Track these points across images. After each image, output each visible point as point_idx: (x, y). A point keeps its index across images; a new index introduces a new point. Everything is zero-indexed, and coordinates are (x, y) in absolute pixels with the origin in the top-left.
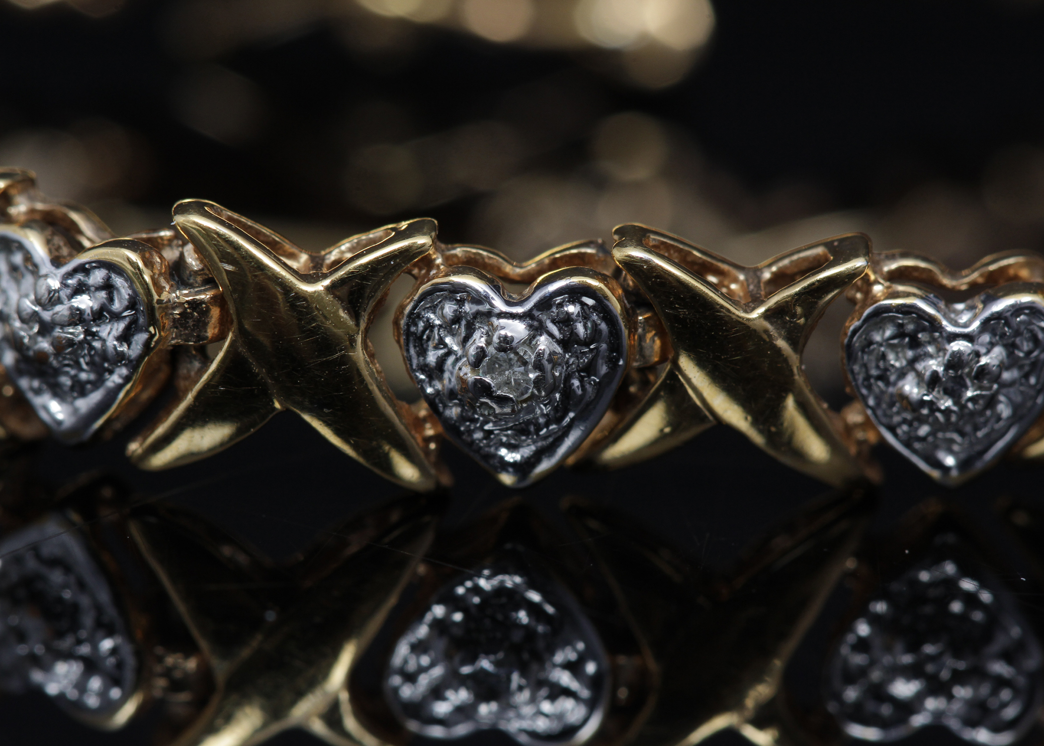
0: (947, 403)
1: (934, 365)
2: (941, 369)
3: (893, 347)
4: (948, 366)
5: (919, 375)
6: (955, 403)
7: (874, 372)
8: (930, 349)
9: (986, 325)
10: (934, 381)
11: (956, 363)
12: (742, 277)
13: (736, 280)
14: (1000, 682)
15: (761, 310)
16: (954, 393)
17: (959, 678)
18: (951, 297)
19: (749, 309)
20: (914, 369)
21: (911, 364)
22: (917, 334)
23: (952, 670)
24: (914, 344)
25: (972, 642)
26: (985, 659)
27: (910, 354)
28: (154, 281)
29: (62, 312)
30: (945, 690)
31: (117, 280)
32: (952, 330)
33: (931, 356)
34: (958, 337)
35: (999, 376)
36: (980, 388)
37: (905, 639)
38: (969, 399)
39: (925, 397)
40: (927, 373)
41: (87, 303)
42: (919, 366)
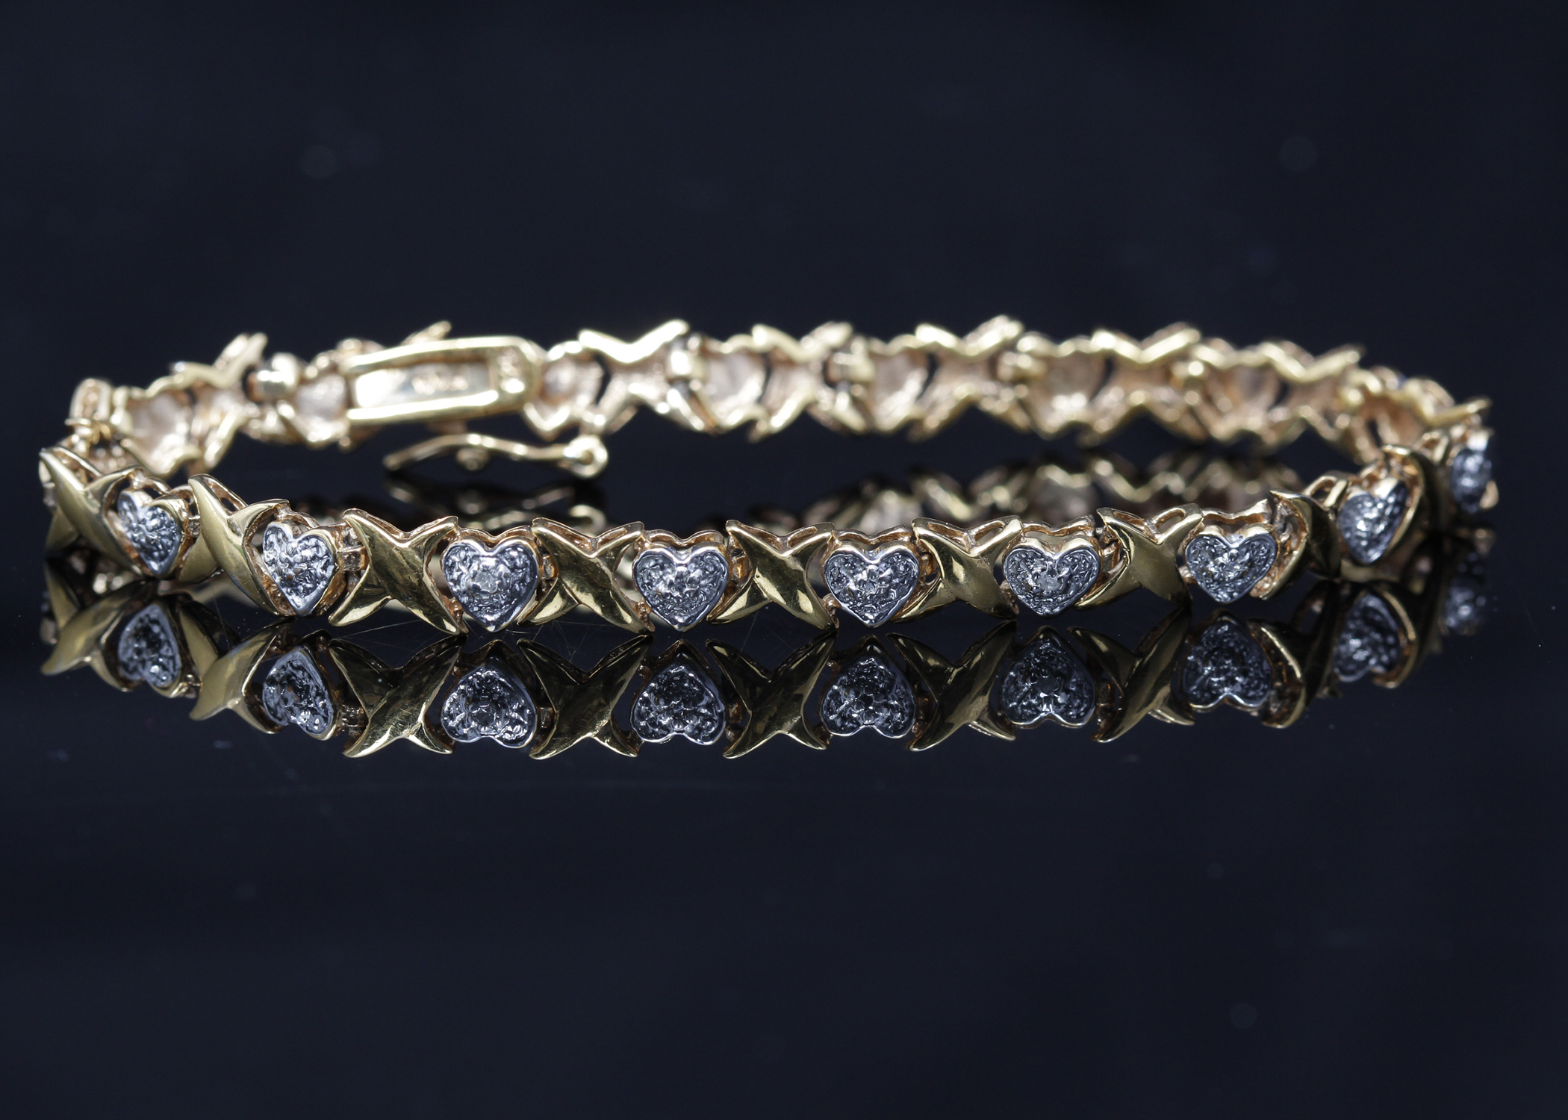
0: (677, 594)
1: (671, 577)
2: (673, 579)
3: (654, 570)
4: (676, 578)
5: (665, 582)
6: (681, 594)
7: (646, 581)
8: (669, 570)
9: (693, 560)
10: (671, 584)
11: (680, 576)
15: (596, 553)
16: (680, 590)
17: (687, 715)
18: (678, 548)
19: (591, 553)
20: (663, 579)
21: (661, 577)
22: (663, 564)
23: (685, 712)
24: (662, 568)
25: (693, 699)
26: (699, 707)
27: (661, 573)
28: (336, 543)
29: (298, 557)
30: (682, 721)
31: (321, 543)
32: (678, 562)
33: (669, 573)
34: (681, 565)
35: (699, 582)
36: (691, 587)
37: (664, 699)
38: (687, 592)
39: (668, 592)
40: (668, 581)
41: (308, 553)
42: (664, 578)
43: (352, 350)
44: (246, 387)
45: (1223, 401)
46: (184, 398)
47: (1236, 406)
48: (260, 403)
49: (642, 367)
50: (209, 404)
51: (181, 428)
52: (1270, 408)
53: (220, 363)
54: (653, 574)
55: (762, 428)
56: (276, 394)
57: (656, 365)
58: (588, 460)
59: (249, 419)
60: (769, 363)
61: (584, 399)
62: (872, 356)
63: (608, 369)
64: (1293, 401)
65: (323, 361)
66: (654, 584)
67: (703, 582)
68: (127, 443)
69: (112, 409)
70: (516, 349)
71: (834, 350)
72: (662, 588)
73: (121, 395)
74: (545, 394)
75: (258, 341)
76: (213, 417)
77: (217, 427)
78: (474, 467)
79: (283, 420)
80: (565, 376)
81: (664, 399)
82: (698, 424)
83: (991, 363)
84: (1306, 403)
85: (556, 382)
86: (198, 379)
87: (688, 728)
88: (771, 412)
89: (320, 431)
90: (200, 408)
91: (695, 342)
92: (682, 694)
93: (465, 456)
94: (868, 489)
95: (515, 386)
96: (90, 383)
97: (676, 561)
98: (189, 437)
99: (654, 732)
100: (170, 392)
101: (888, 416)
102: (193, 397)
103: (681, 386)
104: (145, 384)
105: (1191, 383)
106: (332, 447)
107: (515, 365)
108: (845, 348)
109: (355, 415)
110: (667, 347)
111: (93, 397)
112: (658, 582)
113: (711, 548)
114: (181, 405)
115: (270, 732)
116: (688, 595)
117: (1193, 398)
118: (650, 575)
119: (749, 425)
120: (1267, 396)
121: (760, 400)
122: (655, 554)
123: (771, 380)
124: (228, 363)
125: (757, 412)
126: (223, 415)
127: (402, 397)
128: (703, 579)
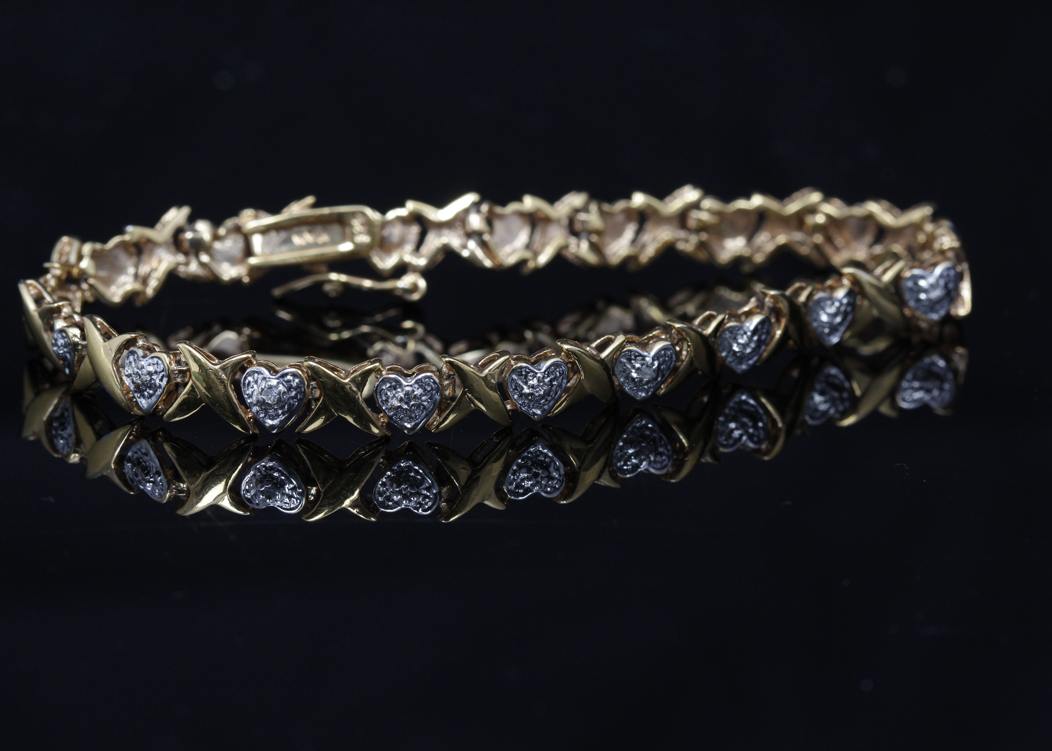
0: (405, 407)
1: (402, 395)
2: (403, 396)
3: (389, 390)
4: (405, 395)
5: (397, 398)
6: (408, 407)
7: (384, 399)
8: (399, 390)
9: (416, 382)
10: (401, 400)
11: (407, 394)
12: (344, 372)
13: (342, 373)
14: (426, 497)
15: (349, 379)
16: (407, 403)
17: (412, 495)
18: (407, 376)
19: (344, 379)
20: (395, 397)
21: (394, 395)
22: (396, 386)
23: (411, 492)
24: (395, 388)
25: (416, 484)
26: (421, 489)
27: (394, 392)
28: (170, 363)
29: (144, 371)
30: (409, 499)
31: (160, 362)
32: (406, 384)
33: (400, 392)
34: (408, 386)
35: (421, 398)
36: (415, 401)
37: (397, 483)
38: (413, 405)
39: (399, 404)
40: (399, 397)
41: (151, 369)
42: (397, 395)
43: (250, 216)
44: (176, 242)
45: (839, 241)
46: (133, 250)
47: (847, 244)
48: (186, 254)
49: (448, 225)
50: (151, 253)
51: (131, 270)
52: (871, 246)
53: (158, 226)
54: (389, 393)
55: (531, 265)
56: (198, 246)
57: (458, 224)
58: (415, 288)
59: (178, 264)
60: (534, 221)
61: (409, 247)
62: (602, 214)
63: (425, 226)
64: (887, 241)
65: (230, 223)
66: (389, 400)
67: (424, 398)
68: (92, 281)
69: (80, 257)
70: (363, 214)
71: (577, 211)
72: (396, 403)
73: (87, 248)
74: (384, 245)
75: (185, 211)
76: (154, 263)
77: (155, 270)
78: (333, 294)
79: (203, 265)
80: (396, 232)
81: (465, 247)
82: (488, 263)
83: (682, 218)
84: (896, 242)
85: (390, 235)
86: (142, 237)
87: (412, 504)
88: (536, 254)
89: (229, 272)
90: (145, 257)
91: (485, 208)
92: (409, 481)
93: (328, 288)
94: (600, 305)
95: (364, 239)
96: (65, 239)
97: (404, 383)
98: (136, 276)
99: (389, 505)
100: (123, 245)
101: (614, 254)
102: (139, 249)
103: (476, 238)
104: (105, 241)
105: (818, 228)
106: (236, 283)
107: (363, 225)
108: (585, 209)
109: (253, 261)
110: (466, 212)
111: (67, 249)
112: (392, 399)
113: (429, 374)
114: (130, 255)
115: (132, 493)
116: (413, 407)
117: (818, 239)
118: (386, 394)
119: (522, 263)
120: (868, 238)
121: (528, 246)
122: (390, 378)
123: (535, 232)
124: (164, 226)
125: (528, 255)
126: (160, 261)
127: (285, 248)
128: (423, 396)
